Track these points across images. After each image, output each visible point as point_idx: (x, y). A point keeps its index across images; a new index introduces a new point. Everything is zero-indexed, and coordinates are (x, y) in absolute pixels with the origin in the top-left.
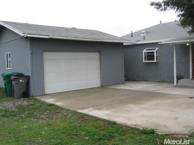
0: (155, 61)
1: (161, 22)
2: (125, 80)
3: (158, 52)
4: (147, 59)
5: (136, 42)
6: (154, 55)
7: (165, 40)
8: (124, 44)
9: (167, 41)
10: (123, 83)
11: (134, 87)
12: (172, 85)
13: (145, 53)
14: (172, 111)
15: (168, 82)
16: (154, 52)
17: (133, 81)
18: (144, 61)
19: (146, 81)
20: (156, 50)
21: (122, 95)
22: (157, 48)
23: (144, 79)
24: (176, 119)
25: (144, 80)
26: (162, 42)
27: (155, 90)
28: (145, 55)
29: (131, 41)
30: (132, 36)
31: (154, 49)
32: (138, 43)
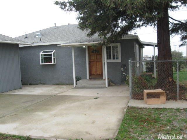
0: (53, 63)
1: (55, 24)
2: (22, 85)
3: (55, 54)
4: (44, 61)
5: (33, 44)
6: (51, 57)
7: (64, 42)
8: (20, 46)
9: (65, 43)
10: (21, 88)
11: (34, 92)
12: (71, 86)
13: (42, 55)
14: (85, 115)
15: (67, 84)
16: (51, 55)
17: (29, 85)
18: (41, 64)
19: (44, 84)
20: (53, 52)
21: (25, 102)
22: (54, 51)
23: (42, 82)
24: (93, 122)
25: (41, 84)
26: (61, 44)
27: (57, 93)
28: (42, 57)
29: (27, 43)
30: (26, 38)
31: (52, 52)
32: (35, 45)
